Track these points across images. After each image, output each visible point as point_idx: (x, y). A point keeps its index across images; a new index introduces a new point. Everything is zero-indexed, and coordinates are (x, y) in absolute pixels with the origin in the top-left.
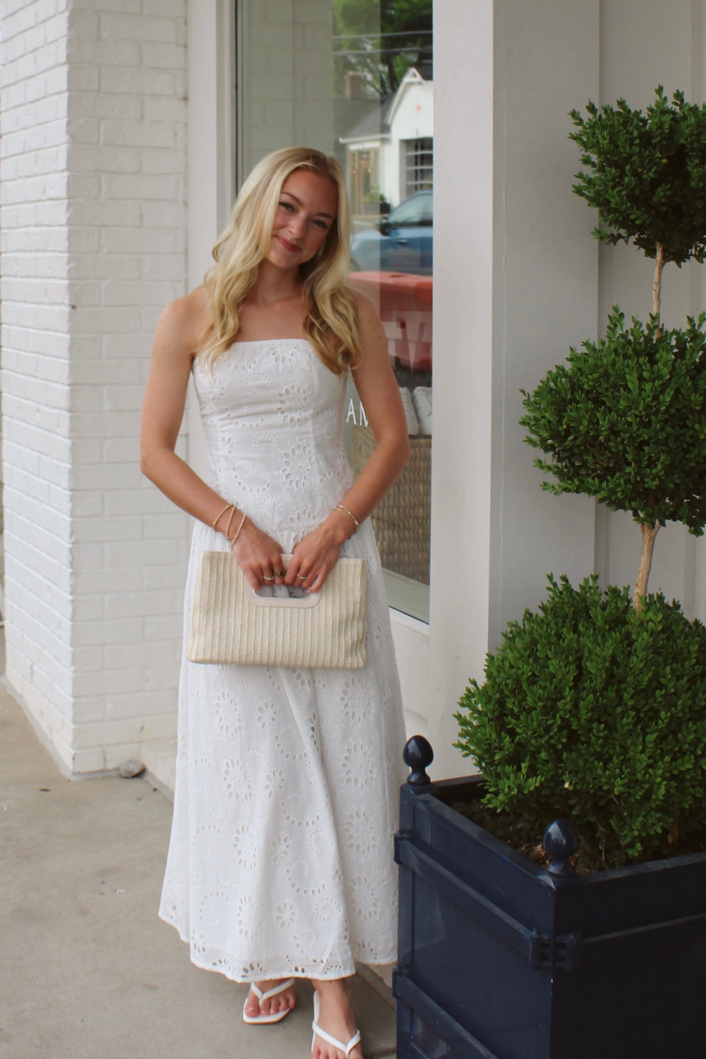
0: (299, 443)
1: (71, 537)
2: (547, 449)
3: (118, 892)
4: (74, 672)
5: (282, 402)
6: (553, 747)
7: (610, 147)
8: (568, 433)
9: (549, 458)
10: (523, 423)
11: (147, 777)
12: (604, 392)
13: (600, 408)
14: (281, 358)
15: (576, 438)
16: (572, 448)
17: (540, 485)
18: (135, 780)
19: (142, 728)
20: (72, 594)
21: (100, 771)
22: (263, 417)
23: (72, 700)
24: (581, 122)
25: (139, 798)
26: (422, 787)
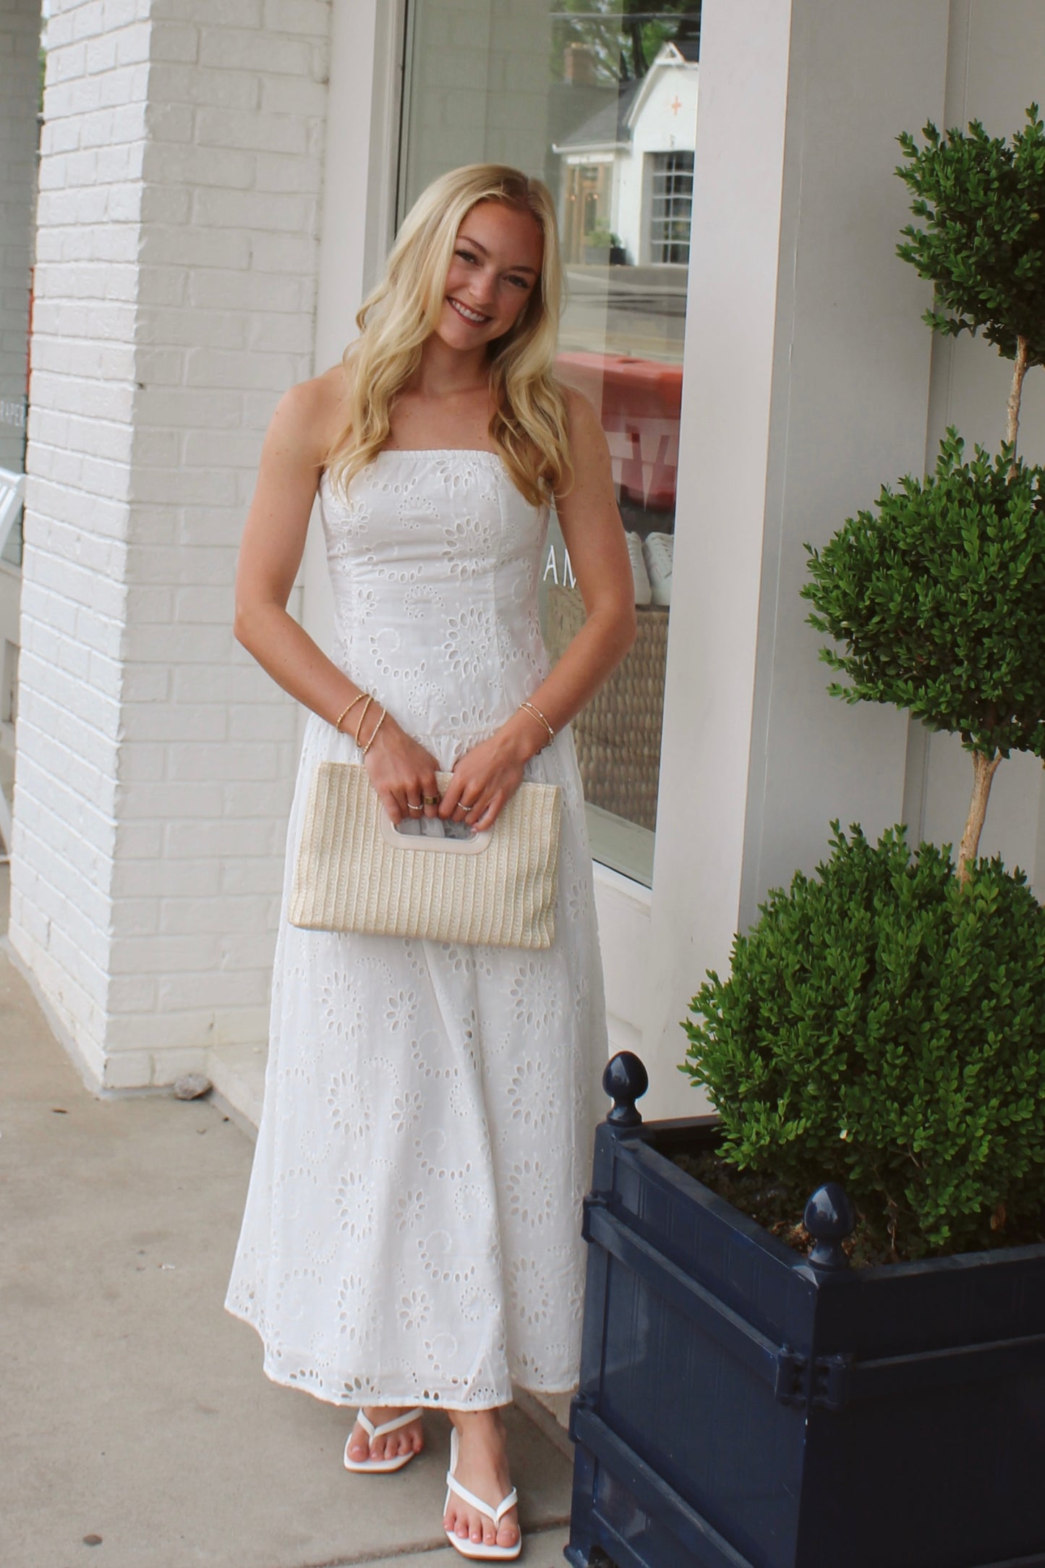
0: (472, 607)
1: (119, 732)
2: (838, 635)
3: (164, 1267)
4: (113, 936)
5: (451, 543)
6: (826, 1076)
7: (955, 192)
8: (872, 612)
9: (842, 649)
10: (807, 594)
11: (214, 1100)
12: (929, 554)
13: (920, 578)
14: (453, 478)
15: (883, 621)
16: (877, 634)
17: (828, 688)
18: (197, 1103)
19: (212, 1026)
20: (116, 817)
21: (144, 1088)
22: (421, 564)
23: (107, 978)
24: (913, 151)
25: (201, 1130)
26: (628, 1129)
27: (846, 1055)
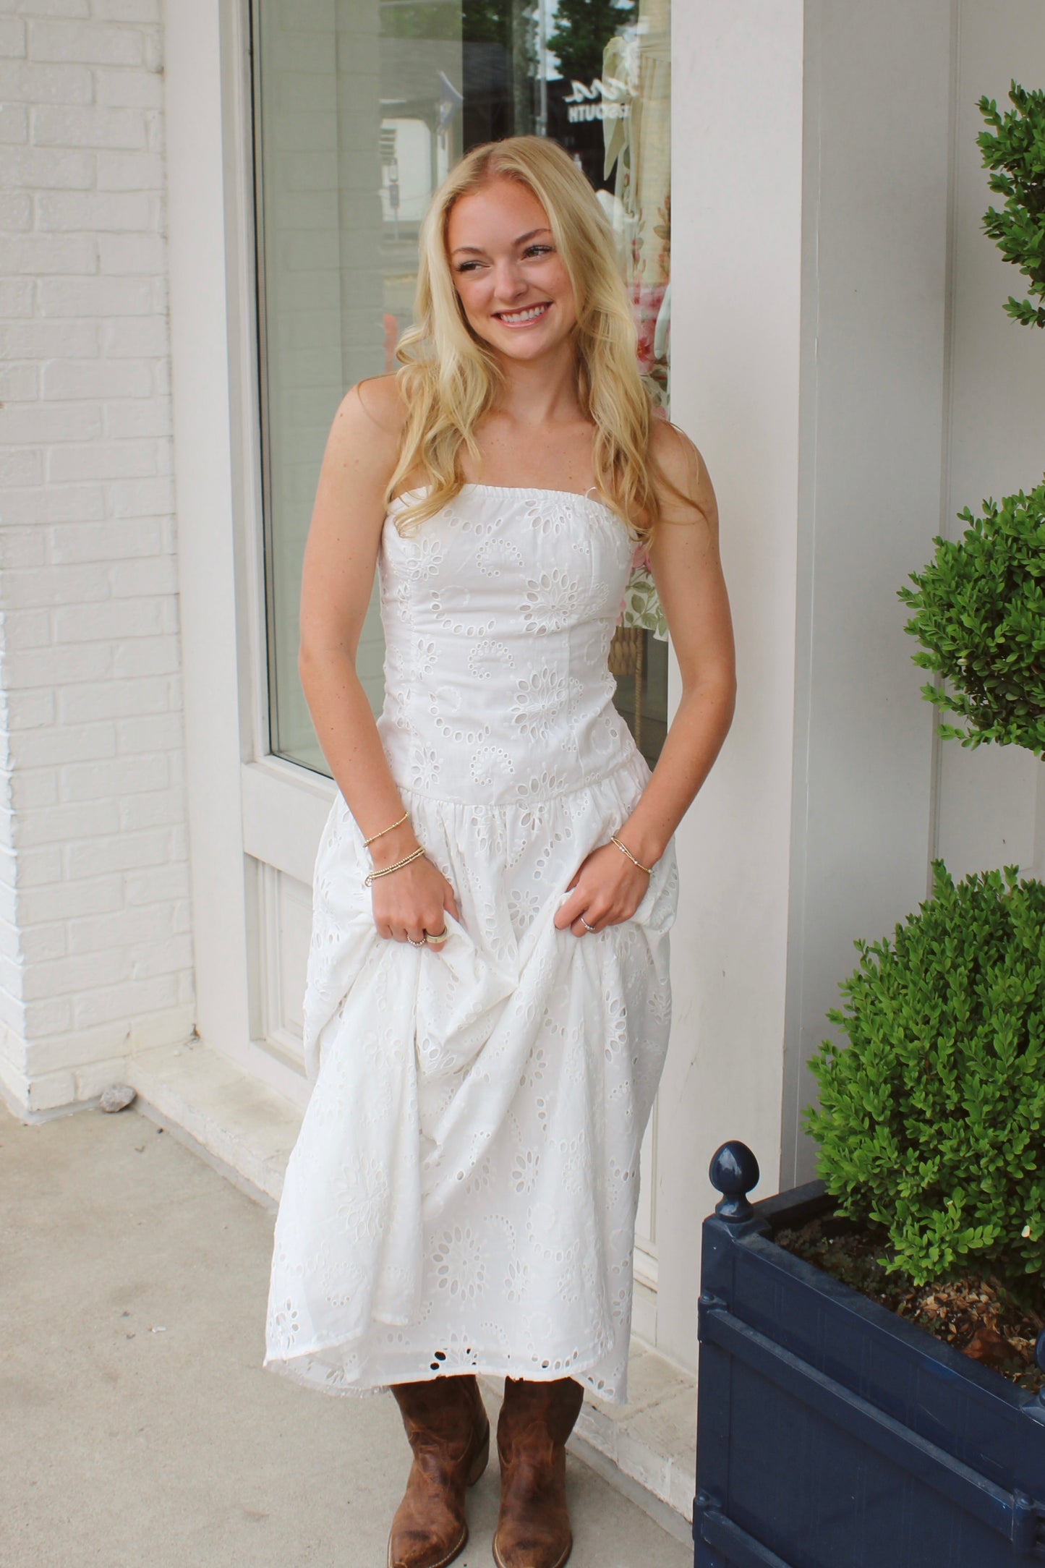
0: (545, 667)
1: (8, 761)
2: (950, 672)
3: (154, 1331)
4: (24, 963)
8: (1003, 651)
9: (952, 689)
10: (911, 629)
11: (141, 1109)
14: (543, 522)
15: (1020, 658)
17: (933, 729)
18: (125, 1114)
19: (128, 1035)
20: (14, 848)
21: (70, 1105)
23: (23, 1006)
24: (995, 120)
25: (140, 1148)
26: (744, 1224)
27: (1033, 1154)
